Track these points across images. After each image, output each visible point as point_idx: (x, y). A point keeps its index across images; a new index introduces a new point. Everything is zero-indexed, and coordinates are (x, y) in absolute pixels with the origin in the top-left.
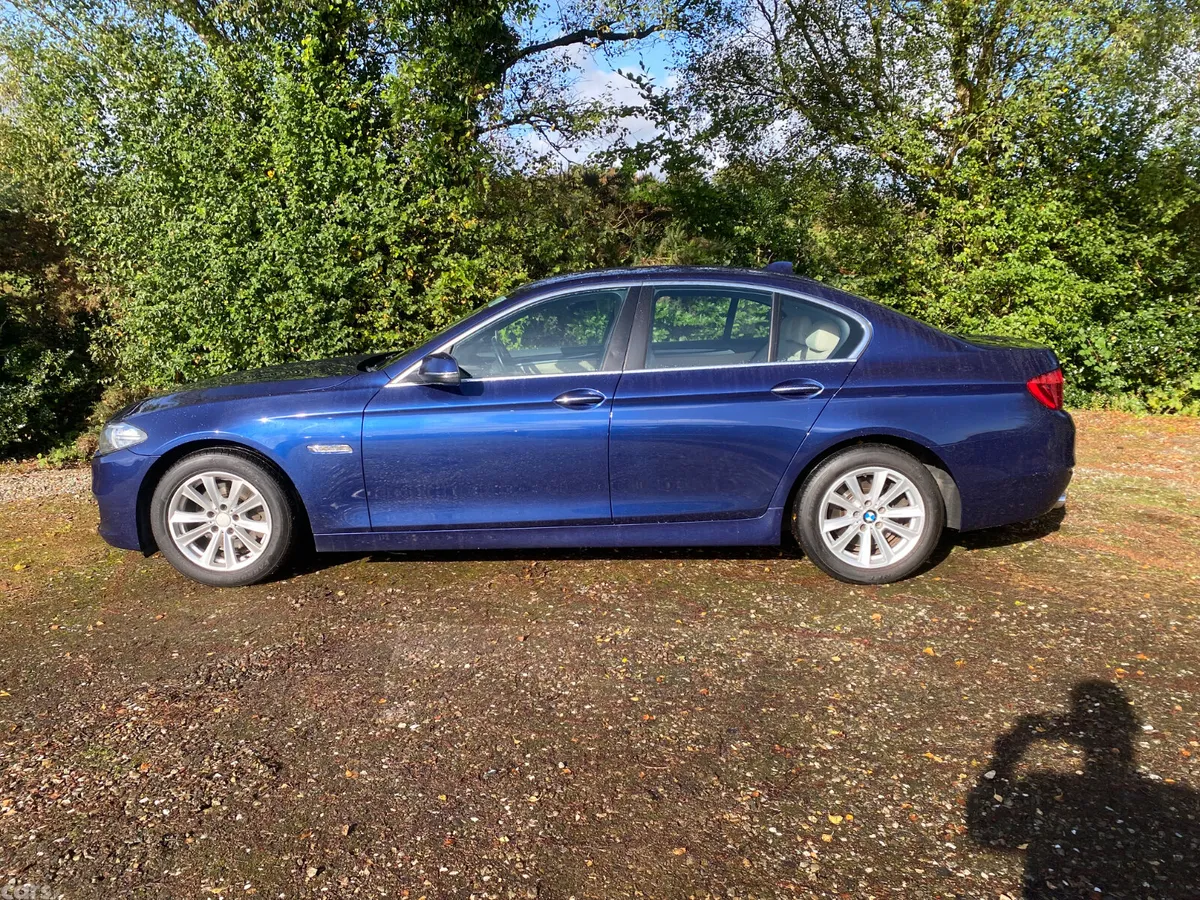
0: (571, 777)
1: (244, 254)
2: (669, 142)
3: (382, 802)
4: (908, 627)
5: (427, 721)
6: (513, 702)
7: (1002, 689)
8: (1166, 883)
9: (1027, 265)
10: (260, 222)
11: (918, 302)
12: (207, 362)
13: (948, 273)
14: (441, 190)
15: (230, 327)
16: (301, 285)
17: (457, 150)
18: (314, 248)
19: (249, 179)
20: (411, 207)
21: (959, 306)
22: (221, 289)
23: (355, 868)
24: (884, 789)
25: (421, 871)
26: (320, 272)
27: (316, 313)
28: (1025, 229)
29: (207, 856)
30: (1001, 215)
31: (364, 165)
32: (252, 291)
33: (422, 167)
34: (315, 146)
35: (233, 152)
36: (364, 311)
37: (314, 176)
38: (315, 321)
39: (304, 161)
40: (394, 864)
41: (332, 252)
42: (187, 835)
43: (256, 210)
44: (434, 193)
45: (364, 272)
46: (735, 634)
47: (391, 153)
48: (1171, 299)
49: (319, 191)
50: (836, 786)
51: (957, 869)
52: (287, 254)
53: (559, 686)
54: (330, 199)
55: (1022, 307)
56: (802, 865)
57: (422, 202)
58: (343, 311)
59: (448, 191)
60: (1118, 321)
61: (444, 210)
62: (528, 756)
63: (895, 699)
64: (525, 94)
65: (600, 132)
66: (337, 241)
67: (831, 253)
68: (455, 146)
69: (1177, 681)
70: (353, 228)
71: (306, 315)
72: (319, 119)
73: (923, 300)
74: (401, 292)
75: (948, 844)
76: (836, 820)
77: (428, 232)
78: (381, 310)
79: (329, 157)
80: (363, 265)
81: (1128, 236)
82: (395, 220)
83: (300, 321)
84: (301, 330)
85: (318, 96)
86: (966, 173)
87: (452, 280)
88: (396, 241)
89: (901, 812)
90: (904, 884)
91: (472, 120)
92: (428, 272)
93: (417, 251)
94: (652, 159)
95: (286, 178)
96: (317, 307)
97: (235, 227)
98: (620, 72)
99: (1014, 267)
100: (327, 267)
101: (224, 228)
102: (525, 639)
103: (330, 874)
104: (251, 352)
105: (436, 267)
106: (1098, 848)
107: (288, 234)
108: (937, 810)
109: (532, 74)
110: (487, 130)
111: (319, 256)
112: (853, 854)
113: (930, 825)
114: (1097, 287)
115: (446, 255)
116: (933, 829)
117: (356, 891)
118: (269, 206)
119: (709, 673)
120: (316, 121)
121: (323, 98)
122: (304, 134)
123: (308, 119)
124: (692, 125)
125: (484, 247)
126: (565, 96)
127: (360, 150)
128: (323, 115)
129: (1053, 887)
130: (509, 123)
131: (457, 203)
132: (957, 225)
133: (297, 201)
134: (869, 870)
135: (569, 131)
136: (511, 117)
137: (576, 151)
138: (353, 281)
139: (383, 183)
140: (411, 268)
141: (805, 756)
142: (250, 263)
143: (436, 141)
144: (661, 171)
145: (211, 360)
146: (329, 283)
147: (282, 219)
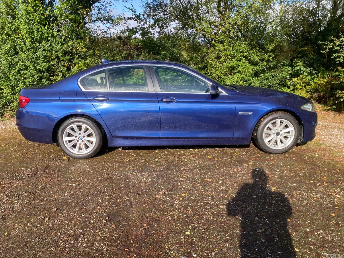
0: (117, 192)
1: (13, 59)
2: (142, 27)
3: (65, 203)
4: (204, 152)
5: (77, 183)
6: (102, 177)
7: (225, 164)
8: (257, 200)
9: (238, 62)
10: (17, 50)
11: (211, 72)
12: (3, 93)
13: (218, 64)
14: (75, 40)
15: (10, 82)
16: (32, 69)
17: (79, 29)
18: (35, 57)
19: (13, 36)
20: (66, 46)
21: (221, 73)
22: (6, 70)
23: (59, 218)
24: (195, 187)
25: (77, 217)
26: (38, 65)
27: (38, 77)
28: (237, 52)
29: (16, 219)
30: (231, 48)
31: (50, 33)
32: (16, 70)
33: (68, 34)
34: (34, 27)
35: (7, 28)
36: (53, 76)
37: (34, 36)
38: (37, 80)
39: (31, 31)
40: (70, 216)
41: (42, 59)
42: (10, 215)
43: (16, 46)
44: (72, 41)
45: (52, 65)
46: (161, 157)
47: (58, 29)
48: (273, 70)
49: (36, 40)
50: (184, 188)
51: (211, 202)
52: (27, 59)
53: (114, 172)
54: (40, 43)
55: (237, 73)
56: (175, 205)
57: (69, 44)
58: (46, 76)
59: (77, 41)
60: (261, 77)
61: (76, 46)
62: (106, 189)
63: (200, 168)
64: (99, 13)
65: (122, 24)
66: (43, 55)
67: (188, 59)
68: (78, 27)
69: (265, 159)
70: (48, 52)
71: (34, 77)
72: (35, 18)
73: (212, 72)
74: (64, 70)
75: (209, 197)
76: (183, 195)
77: (71, 53)
78: (58, 76)
79: (38, 30)
80: (52, 62)
81: (262, 54)
82: (61, 49)
83: (32, 80)
84: (33, 82)
85: (34, 11)
86: (222, 37)
87: (79, 67)
88: (61, 55)
89: (199, 192)
90: (198, 206)
91: (83, 20)
92: (72, 64)
93: (68, 58)
94: (137, 32)
95: (25, 36)
96: (38, 75)
97: (10, 51)
98: (126, 7)
99: (234, 63)
100: (40, 63)
101: (6, 51)
102: (104, 162)
103: (52, 220)
104: (17, 89)
105: (74, 63)
106: (243, 195)
107: (27, 53)
108: (207, 191)
109: (100, 7)
110: (88, 23)
111: (37, 60)
112: (187, 202)
113: (205, 194)
114: (255, 67)
115: (77, 59)
116: (206, 195)
117: (59, 222)
118: (20, 45)
119: (154, 166)
120: (34, 19)
121: (36, 12)
122: (30, 23)
123: (31, 18)
124: (148, 23)
125: (89, 57)
126: (111, 14)
127: (48, 28)
128: (36, 17)
129: (232, 203)
130: (94, 21)
131: (80, 44)
132: (220, 51)
133: (29, 43)
134: (190, 204)
135: (112, 24)
136: (95, 19)
137: (115, 29)
138: (48, 67)
139: (57, 38)
140: (67, 63)
141: (177, 182)
142: (15, 62)
143: (72, 26)
144: (140, 36)
145: (4, 92)
146: (41, 68)
147: (25, 49)
